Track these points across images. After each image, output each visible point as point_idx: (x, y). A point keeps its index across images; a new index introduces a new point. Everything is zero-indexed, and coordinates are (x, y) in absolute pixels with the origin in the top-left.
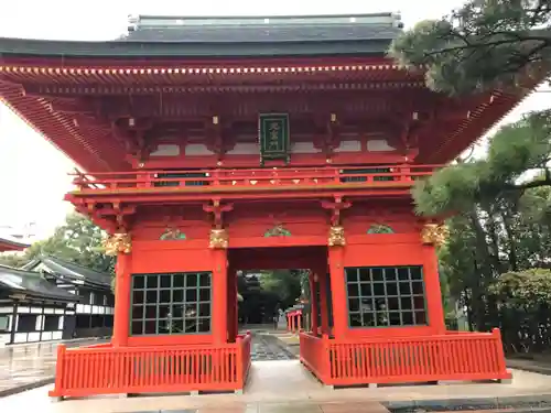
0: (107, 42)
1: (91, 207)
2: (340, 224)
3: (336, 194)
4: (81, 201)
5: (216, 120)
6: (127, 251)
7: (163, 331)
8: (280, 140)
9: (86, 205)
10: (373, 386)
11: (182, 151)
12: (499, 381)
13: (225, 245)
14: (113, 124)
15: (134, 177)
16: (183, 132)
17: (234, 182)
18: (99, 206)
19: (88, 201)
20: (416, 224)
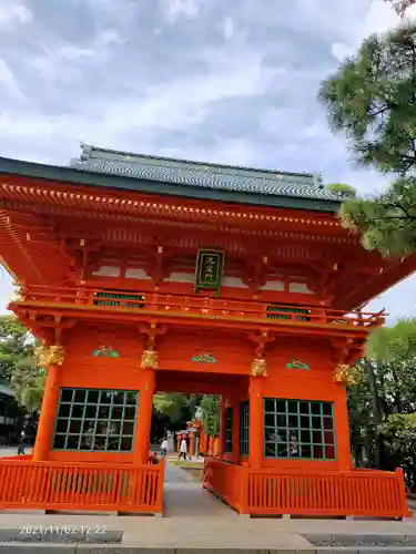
0: (56, 167)
1: (32, 318)
2: (264, 356)
3: (263, 329)
4: (24, 311)
5: (160, 250)
6: (60, 363)
7: (85, 447)
8: (214, 273)
9: (28, 315)
10: (287, 516)
11: (123, 274)
12: (400, 519)
13: (155, 366)
14: (63, 242)
15: (75, 293)
16: (125, 256)
17: (167, 308)
18: (40, 318)
19: (30, 312)
20: (329, 362)
